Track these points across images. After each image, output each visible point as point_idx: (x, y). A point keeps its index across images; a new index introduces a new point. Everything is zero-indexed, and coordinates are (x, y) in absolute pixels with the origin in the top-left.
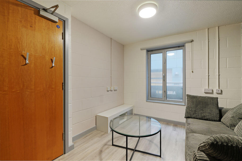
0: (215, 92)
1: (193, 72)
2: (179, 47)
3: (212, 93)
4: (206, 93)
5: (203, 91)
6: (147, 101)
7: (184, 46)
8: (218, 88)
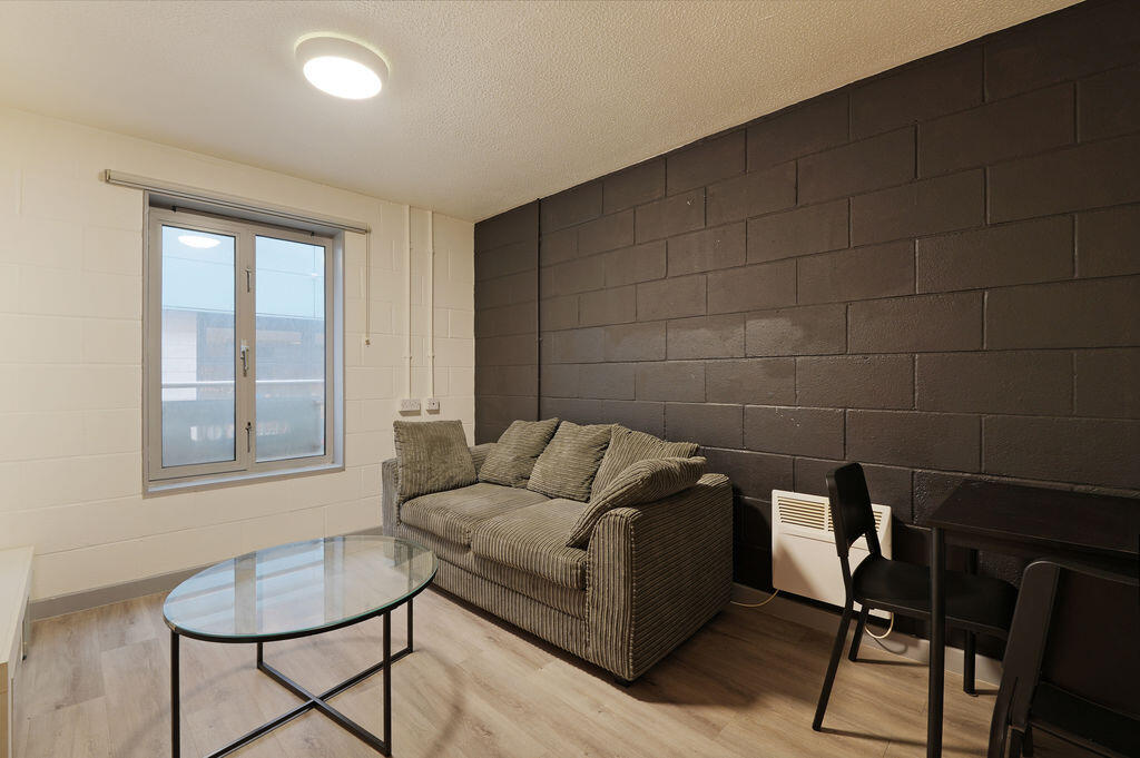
0: (425, 407)
1: (368, 343)
2: (313, 234)
3: (418, 413)
4: (404, 413)
5: (399, 408)
6: (146, 494)
7: (331, 236)
8: (431, 396)
